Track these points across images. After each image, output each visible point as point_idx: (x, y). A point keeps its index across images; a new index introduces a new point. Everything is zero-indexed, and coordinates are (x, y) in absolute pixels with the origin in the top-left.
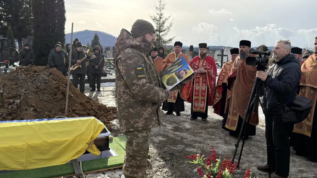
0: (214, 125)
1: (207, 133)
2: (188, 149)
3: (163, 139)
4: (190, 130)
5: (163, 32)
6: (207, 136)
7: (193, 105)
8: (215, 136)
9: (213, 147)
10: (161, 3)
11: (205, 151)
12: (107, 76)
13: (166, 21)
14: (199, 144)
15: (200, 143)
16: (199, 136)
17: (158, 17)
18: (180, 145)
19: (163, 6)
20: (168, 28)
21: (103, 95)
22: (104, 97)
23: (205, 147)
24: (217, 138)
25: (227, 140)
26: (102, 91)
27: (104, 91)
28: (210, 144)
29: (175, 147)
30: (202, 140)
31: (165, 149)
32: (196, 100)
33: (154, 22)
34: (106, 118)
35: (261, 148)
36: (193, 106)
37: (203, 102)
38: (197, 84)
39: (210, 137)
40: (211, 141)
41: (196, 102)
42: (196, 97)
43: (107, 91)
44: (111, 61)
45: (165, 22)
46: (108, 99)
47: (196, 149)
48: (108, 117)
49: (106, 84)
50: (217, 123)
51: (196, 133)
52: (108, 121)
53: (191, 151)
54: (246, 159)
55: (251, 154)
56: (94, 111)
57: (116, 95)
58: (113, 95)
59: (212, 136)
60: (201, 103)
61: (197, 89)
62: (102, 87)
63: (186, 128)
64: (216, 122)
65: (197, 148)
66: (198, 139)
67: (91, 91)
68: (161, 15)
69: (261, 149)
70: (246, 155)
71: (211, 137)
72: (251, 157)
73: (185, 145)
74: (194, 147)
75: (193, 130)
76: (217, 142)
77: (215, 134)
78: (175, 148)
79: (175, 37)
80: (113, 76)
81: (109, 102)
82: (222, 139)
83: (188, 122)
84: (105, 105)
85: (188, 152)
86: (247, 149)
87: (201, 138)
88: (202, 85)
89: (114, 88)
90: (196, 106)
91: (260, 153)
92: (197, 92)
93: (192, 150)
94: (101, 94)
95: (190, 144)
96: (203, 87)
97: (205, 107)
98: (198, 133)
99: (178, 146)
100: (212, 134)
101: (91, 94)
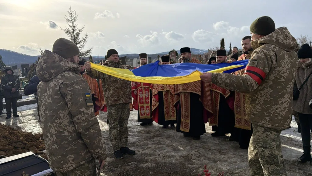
0: (157, 133)
1: (153, 144)
2: (141, 165)
3: (112, 159)
4: (136, 143)
5: (79, 44)
6: (154, 146)
7: (140, 112)
8: (162, 145)
9: (164, 156)
10: (72, 15)
11: (158, 163)
12: (23, 98)
13: (81, 33)
14: (150, 157)
15: (151, 155)
16: (146, 147)
17: (71, 29)
18: (132, 163)
19: (75, 17)
20: (84, 40)
21: (23, 121)
22: (25, 124)
23: (157, 159)
24: (165, 146)
25: (175, 147)
26: (21, 116)
27: (22, 116)
28: (161, 155)
29: (127, 165)
30: (152, 152)
31: (118, 171)
32: (141, 107)
33: (68, 35)
34: (37, 148)
35: (207, 148)
36: (140, 114)
37: (148, 108)
38: (141, 92)
39: (157, 146)
40: (161, 151)
41: (142, 109)
42: (141, 105)
43: (27, 115)
44: (24, 81)
45: (79, 34)
46: (32, 125)
47: (149, 164)
48: (40, 147)
49: (23, 107)
50: (159, 130)
51: (143, 145)
52: (40, 151)
53: (146, 167)
54: (199, 163)
55: (201, 157)
56: (22, 142)
57: (40, 119)
58: (35, 119)
59: (159, 145)
60: (146, 109)
61: (141, 97)
62: (18, 111)
63: (131, 142)
64: (157, 130)
65: (150, 162)
66: (147, 151)
67: (7, 118)
68: (74, 27)
69: (208, 150)
70: (197, 158)
71: (159, 147)
72: (203, 159)
73: (137, 161)
74: (147, 161)
75: (139, 142)
76: (166, 150)
77: (161, 142)
78: (128, 167)
79: (92, 48)
80: (30, 97)
81: (33, 127)
82: (169, 146)
83: (131, 135)
84: (31, 132)
85: (143, 168)
86: (196, 152)
87: (149, 149)
88: (145, 93)
89: (35, 111)
90: (142, 113)
91: (209, 154)
92: (141, 100)
93: (146, 165)
94: (20, 120)
95: (141, 159)
96: (146, 94)
97: (150, 113)
98: (145, 145)
99: (130, 163)
100: (158, 143)
101: (8, 122)
